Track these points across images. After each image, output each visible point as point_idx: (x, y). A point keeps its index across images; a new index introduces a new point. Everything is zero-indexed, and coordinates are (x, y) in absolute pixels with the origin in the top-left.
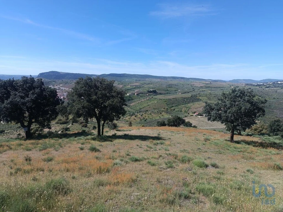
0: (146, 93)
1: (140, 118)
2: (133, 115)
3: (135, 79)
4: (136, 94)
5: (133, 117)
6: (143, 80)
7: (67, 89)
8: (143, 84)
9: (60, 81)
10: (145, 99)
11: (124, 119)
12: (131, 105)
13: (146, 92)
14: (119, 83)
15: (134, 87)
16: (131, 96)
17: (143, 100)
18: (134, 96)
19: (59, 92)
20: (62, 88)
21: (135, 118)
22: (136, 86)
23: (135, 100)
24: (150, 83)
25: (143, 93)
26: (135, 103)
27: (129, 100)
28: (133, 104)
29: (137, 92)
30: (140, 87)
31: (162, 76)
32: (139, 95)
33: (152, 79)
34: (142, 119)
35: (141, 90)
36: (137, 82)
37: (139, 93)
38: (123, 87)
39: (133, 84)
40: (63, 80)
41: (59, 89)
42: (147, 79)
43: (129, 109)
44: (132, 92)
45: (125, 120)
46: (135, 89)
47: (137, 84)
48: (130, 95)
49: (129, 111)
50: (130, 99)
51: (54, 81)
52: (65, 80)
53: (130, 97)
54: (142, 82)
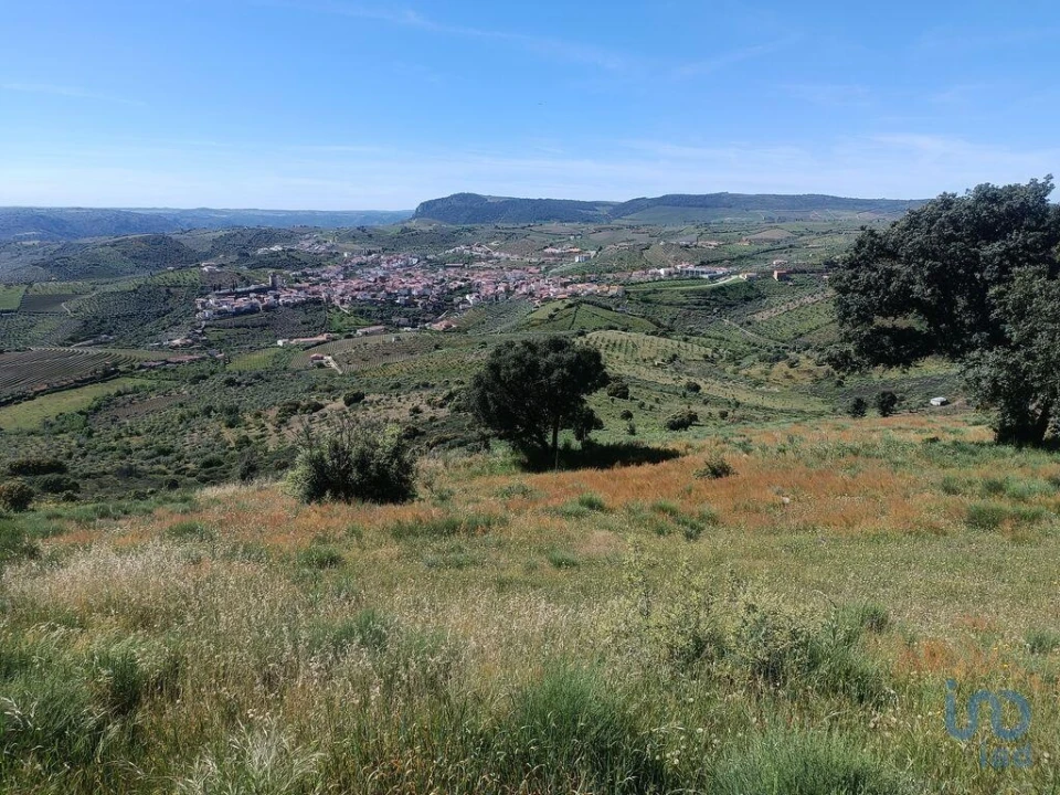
0: (820, 271)
1: (810, 371)
2: (778, 359)
3: (763, 214)
4: (775, 276)
5: (782, 366)
6: (800, 215)
7: (516, 256)
8: (802, 235)
9: (489, 228)
10: (819, 297)
11: (744, 372)
12: (758, 317)
13: (818, 267)
14: (703, 230)
15: (766, 246)
16: (756, 283)
17: (809, 300)
18: (770, 281)
19: (490, 268)
20: (497, 254)
21: (792, 372)
22: (772, 241)
23: (775, 300)
24: (834, 229)
25: (805, 272)
26: (774, 310)
27: (748, 299)
28: (766, 315)
29: (781, 266)
30: (791, 246)
31: (883, 200)
32: (788, 279)
33: (835, 212)
34: (821, 375)
35: (797, 259)
36: (776, 227)
37: (789, 273)
38: (719, 246)
39: (759, 236)
40: (499, 225)
41: (488, 259)
42: (814, 214)
43: (749, 333)
44: (758, 266)
45: (746, 376)
46: (769, 256)
47: (775, 234)
48: (750, 279)
49: (754, 345)
50: (753, 294)
51: (470, 231)
52: (505, 225)
53: (751, 287)
54: (796, 226)
